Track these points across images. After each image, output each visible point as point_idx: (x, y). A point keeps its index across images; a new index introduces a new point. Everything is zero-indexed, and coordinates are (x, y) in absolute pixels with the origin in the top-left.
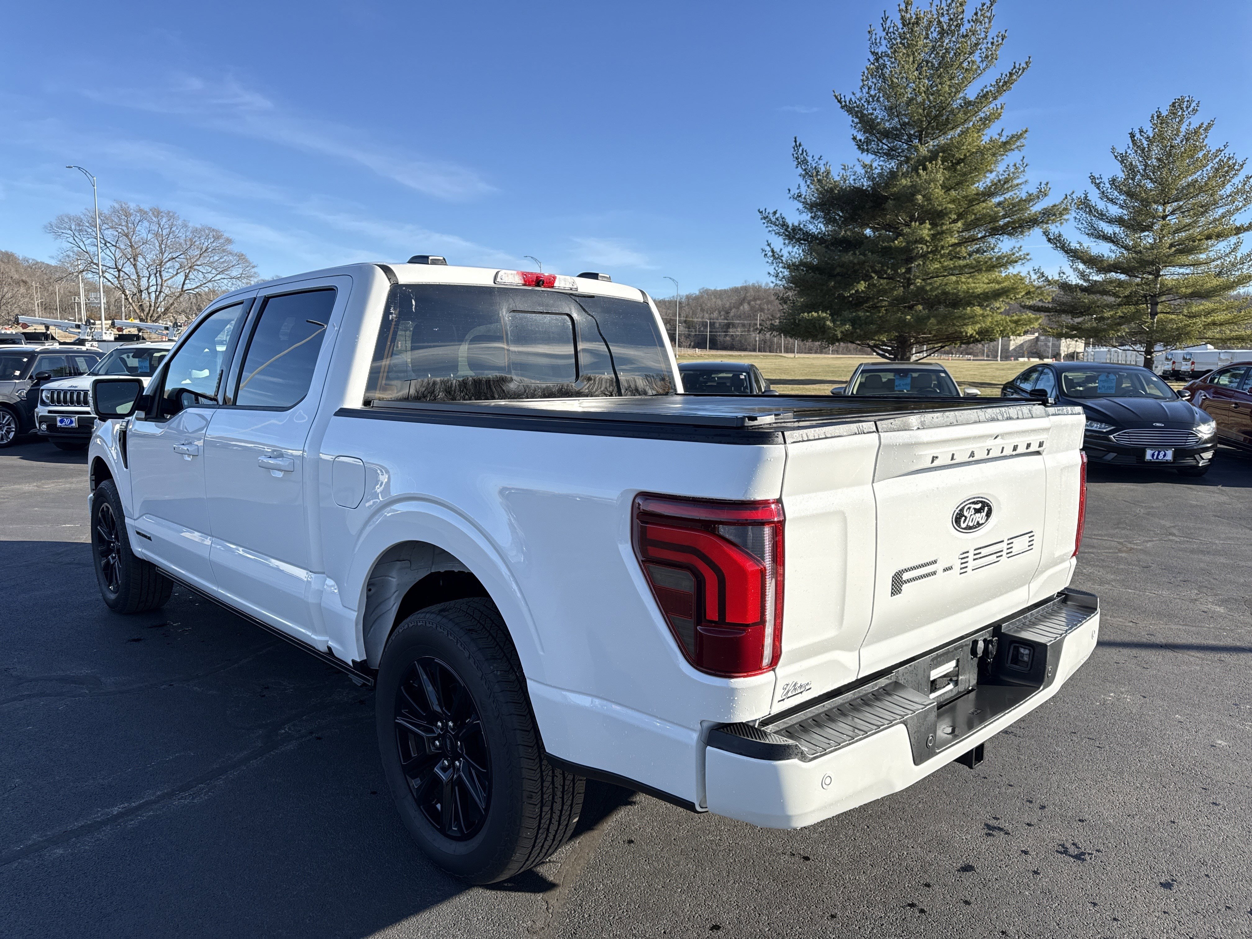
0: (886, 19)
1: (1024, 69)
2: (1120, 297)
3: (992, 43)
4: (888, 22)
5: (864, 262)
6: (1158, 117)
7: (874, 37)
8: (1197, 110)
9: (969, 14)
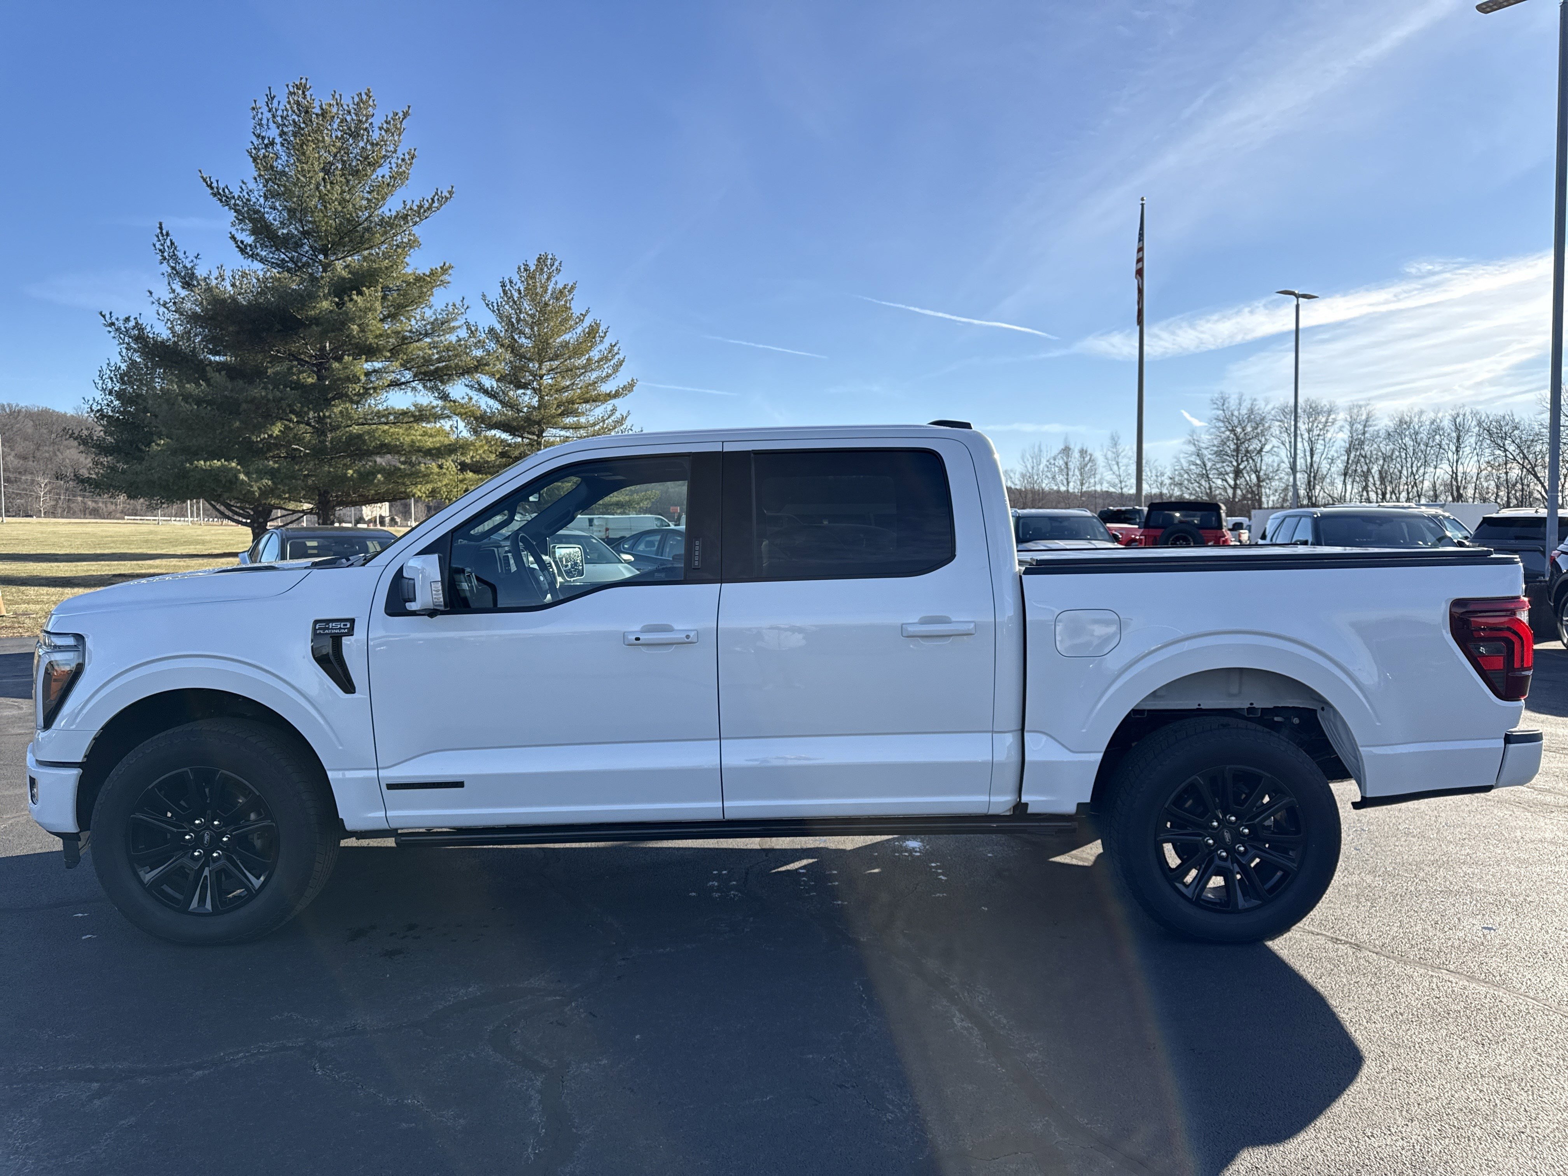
0: (273, 98)
1: (447, 198)
2: (511, 458)
3: (403, 160)
4: (275, 101)
5: (282, 399)
6: (526, 270)
7: (260, 116)
8: (560, 270)
9: (378, 120)
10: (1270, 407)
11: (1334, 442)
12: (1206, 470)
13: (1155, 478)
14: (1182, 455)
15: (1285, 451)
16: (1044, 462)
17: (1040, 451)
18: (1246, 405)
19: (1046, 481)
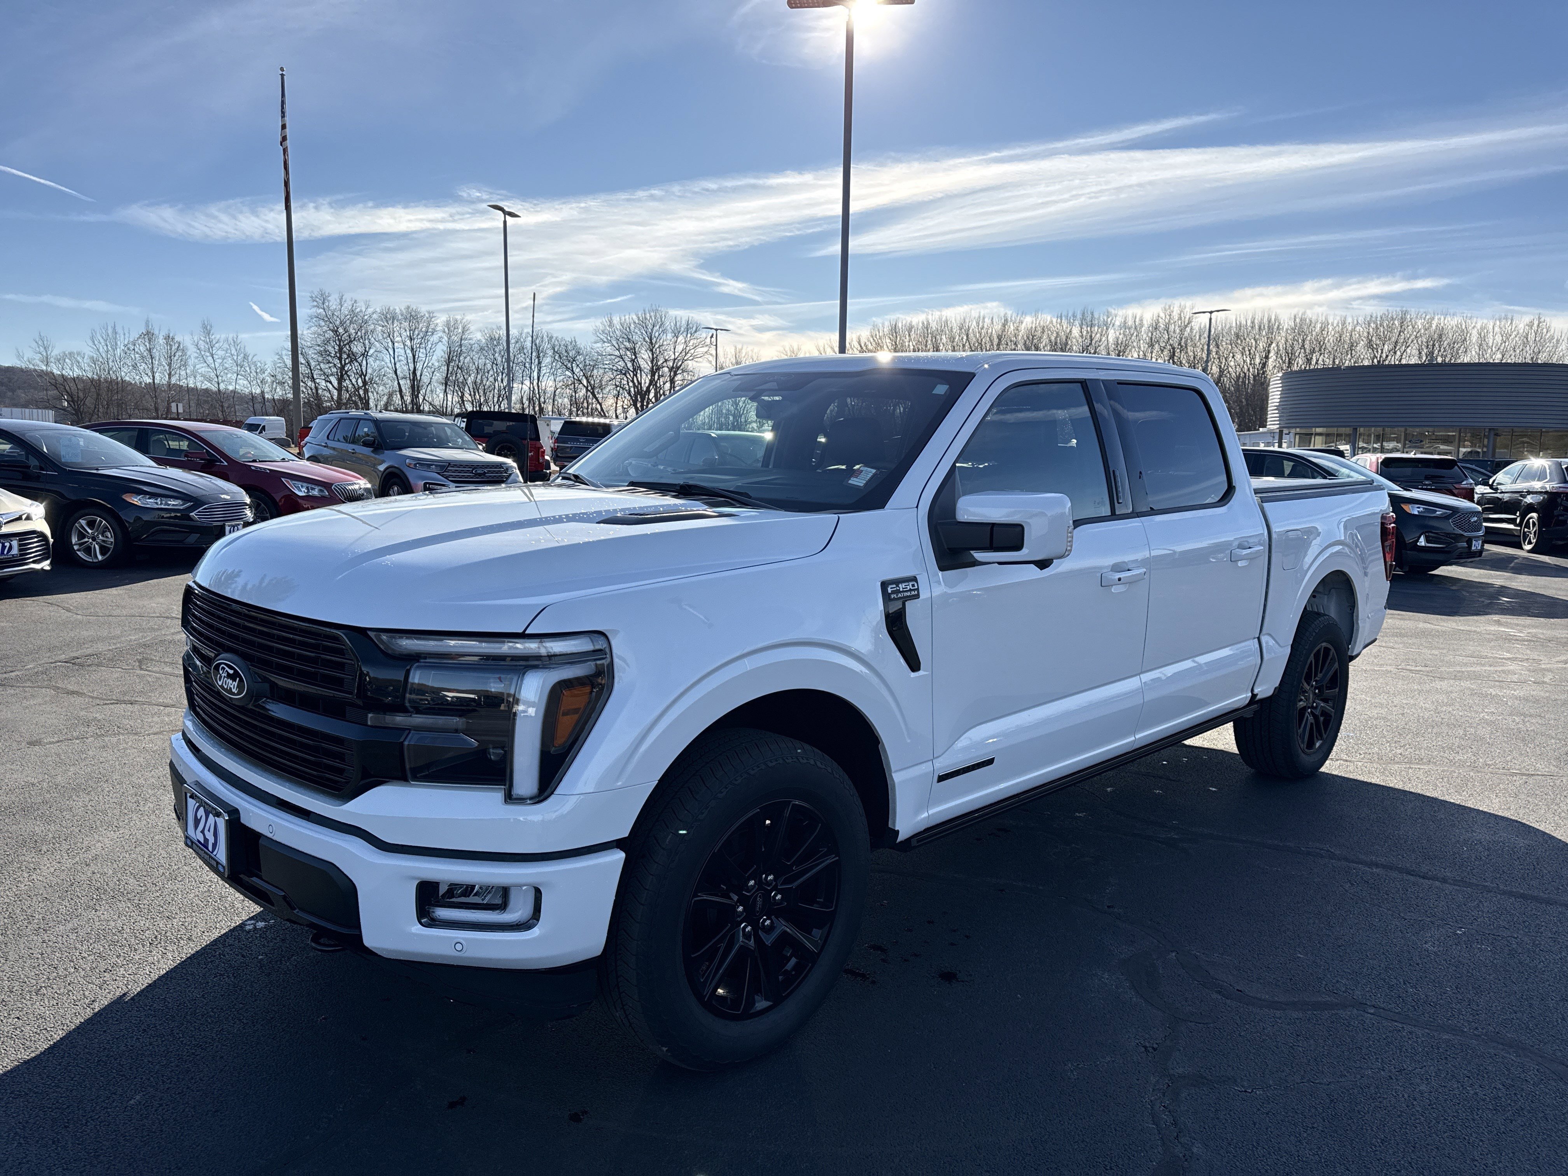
10: (370, 310)
11: (434, 352)
12: (311, 370)
13: (255, 374)
14: (284, 352)
15: (388, 356)
16: (121, 347)
17: (115, 332)
18: (347, 306)
19: (125, 369)
